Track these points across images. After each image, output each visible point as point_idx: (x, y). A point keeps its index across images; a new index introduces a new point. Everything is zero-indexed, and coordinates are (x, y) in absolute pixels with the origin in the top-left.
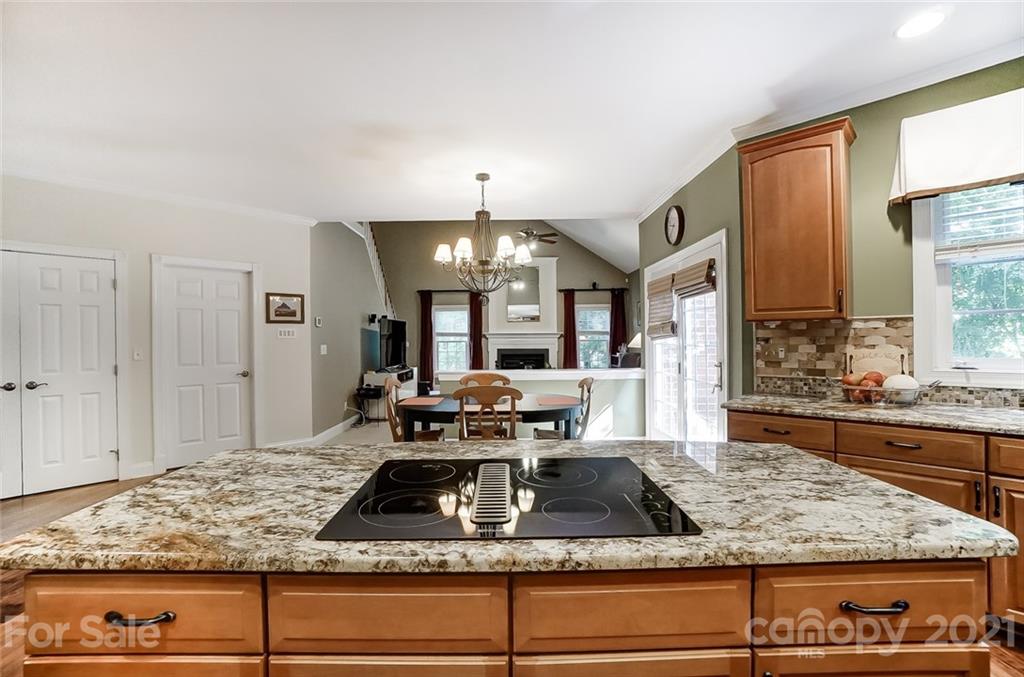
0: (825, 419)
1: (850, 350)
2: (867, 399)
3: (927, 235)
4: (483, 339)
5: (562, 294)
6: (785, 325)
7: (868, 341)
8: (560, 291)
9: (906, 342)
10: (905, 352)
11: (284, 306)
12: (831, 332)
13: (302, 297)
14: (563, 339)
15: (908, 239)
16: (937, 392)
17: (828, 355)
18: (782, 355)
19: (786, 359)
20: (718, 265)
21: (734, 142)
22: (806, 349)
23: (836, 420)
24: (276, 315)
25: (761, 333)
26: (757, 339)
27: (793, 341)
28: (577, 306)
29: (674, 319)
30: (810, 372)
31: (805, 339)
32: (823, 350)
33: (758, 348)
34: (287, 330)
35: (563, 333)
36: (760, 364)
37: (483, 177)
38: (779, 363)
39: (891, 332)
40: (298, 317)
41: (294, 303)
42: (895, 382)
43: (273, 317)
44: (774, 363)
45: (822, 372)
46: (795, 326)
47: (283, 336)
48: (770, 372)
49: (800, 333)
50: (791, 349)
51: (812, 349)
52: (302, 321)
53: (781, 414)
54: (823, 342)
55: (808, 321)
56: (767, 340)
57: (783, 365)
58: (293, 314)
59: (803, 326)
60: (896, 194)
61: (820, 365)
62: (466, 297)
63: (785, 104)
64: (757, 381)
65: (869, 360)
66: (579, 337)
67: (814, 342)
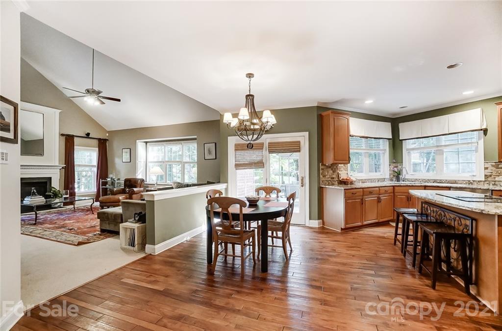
1: (339, 172)
5: (63, 137)
7: (341, 169)
8: (62, 135)
12: (335, 167)
17: (335, 173)
18: (326, 174)
20: (302, 144)
21: (316, 105)
22: (331, 172)
26: (321, 169)
28: (75, 147)
29: (263, 161)
30: (331, 178)
31: (330, 169)
33: (321, 172)
35: (63, 166)
37: (250, 76)
44: (324, 176)
48: (323, 179)
50: (328, 172)
54: (334, 170)
57: (327, 177)
59: (330, 165)
61: (333, 176)
64: (321, 182)
65: (343, 175)
66: (76, 169)
67: (332, 170)
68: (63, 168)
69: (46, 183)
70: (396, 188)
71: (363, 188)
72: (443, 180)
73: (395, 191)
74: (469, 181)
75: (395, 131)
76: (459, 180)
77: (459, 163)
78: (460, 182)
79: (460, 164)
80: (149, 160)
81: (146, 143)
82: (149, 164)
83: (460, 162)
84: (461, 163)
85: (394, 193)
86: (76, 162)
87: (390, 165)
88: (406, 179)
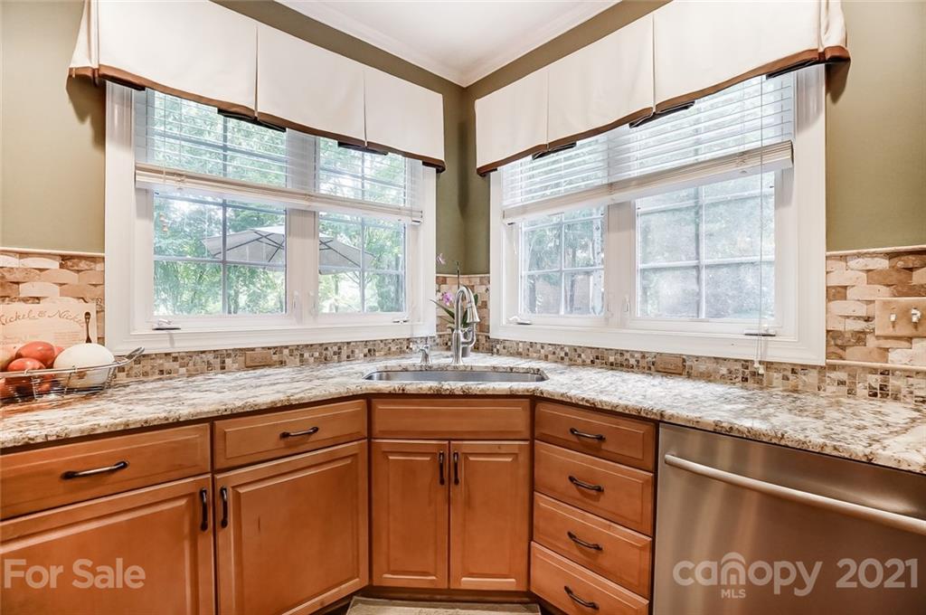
2: (22, 394)
7: (26, 290)
9: (94, 293)
10: (92, 308)
15: (100, 137)
16: (137, 363)
39: (68, 276)
42: (75, 357)
60: (82, 61)
65: (28, 322)
70: (380, 407)
71: (211, 421)
72: (632, 353)
73: (378, 426)
74: (746, 364)
75: (461, 131)
76: (697, 358)
77: (697, 268)
78: (702, 367)
79: (704, 273)
83: (705, 261)
84: (708, 267)
85: (370, 437)
87: (441, 281)
88: (498, 341)
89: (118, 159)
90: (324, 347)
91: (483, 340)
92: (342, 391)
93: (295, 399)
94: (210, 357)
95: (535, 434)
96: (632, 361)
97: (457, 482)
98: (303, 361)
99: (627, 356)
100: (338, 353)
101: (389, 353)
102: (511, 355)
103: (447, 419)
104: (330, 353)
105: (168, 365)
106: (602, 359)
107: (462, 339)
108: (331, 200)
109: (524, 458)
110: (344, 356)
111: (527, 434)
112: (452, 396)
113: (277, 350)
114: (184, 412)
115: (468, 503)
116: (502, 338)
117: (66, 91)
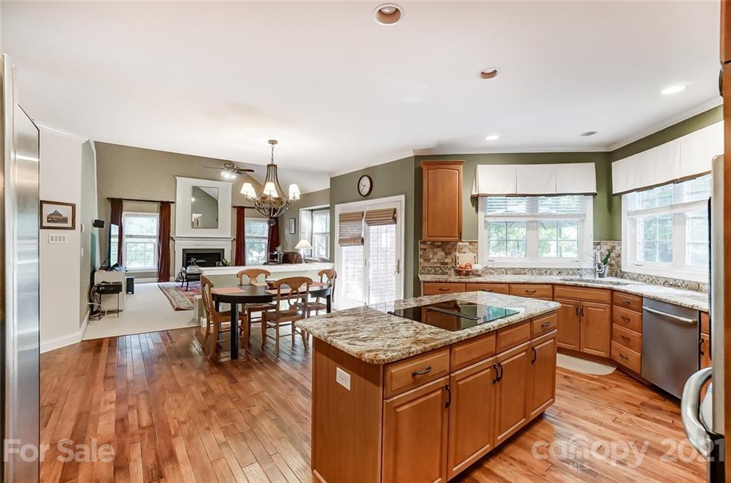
0: (463, 283)
1: (457, 254)
2: (467, 274)
3: (482, 210)
4: (171, 241)
5: (236, 209)
6: (433, 243)
7: (463, 250)
8: (234, 207)
9: (476, 251)
10: (475, 255)
11: (56, 213)
12: (450, 247)
13: (74, 206)
14: (235, 242)
15: (477, 210)
16: (488, 270)
17: (449, 256)
18: (431, 256)
19: (432, 259)
20: (398, 212)
21: (413, 155)
22: (441, 254)
23: (466, 283)
24: (48, 221)
25: (423, 246)
26: (421, 249)
27: (436, 250)
28: (246, 219)
29: (362, 236)
30: (442, 264)
31: (440, 249)
32: (447, 254)
33: (421, 253)
34: (58, 235)
35: (235, 237)
36: (421, 260)
37: (273, 142)
38: (429, 260)
39: (471, 247)
40: (69, 224)
41: (65, 212)
42: (475, 267)
43: (45, 224)
44: (428, 260)
45: (447, 264)
46: (436, 244)
47: (54, 242)
48: (426, 264)
49: (438, 247)
50: (435, 254)
51: (443, 254)
52: (73, 227)
53: (446, 282)
54: (447, 251)
55: (442, 242)
56: (424, 249)
57: (432, 261)
58: (65, 220)
59: (440, 244)
60: (474, 193)
61: (446, 261)
62: (156, 206)
63: (440, 146)
64: (420, 268)
65: (464, 259)
66: (247, 241)
67: (443, 250)
68: (234, 239)
69: (219, 254)
70: (556, 288)
71: (509, 284)
72: (679, 281)
76: (704, 284)
78: (706, 288)
80: (314, 231)
81: (312, 211)
82: (314, 236)
85: (553, 297)
86: (247, 234)
87: (596, 244)
88: (625, 273)
89: (481, 214)
90: (541, 269)
91: (619, 272)
92: (544, 282)
93: (530, 281)
94: (503, 270)
95: (612, 303)
96: (679, 284)
97: (583, 315)
98: (532, 274)
99: (677, 281)
100: (546, 272)
101: (568, 274)
102: (631, 279)
103: (579, 294)
104: (542, 272)
105: (492, 271)
106: (666, 283)
107: (598, 270)
108: (542, 216)
109: (608, 310)
110: (548, 273)
111: (610, 302)
112: (581, 286)
113: (524, 269)
114: (503, 281)
115: (587, 323)
116: (627, 271)
117: (470, 201)
